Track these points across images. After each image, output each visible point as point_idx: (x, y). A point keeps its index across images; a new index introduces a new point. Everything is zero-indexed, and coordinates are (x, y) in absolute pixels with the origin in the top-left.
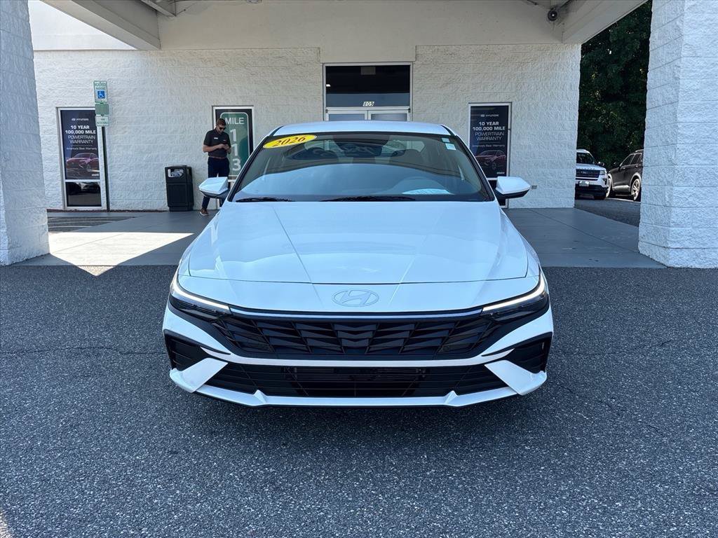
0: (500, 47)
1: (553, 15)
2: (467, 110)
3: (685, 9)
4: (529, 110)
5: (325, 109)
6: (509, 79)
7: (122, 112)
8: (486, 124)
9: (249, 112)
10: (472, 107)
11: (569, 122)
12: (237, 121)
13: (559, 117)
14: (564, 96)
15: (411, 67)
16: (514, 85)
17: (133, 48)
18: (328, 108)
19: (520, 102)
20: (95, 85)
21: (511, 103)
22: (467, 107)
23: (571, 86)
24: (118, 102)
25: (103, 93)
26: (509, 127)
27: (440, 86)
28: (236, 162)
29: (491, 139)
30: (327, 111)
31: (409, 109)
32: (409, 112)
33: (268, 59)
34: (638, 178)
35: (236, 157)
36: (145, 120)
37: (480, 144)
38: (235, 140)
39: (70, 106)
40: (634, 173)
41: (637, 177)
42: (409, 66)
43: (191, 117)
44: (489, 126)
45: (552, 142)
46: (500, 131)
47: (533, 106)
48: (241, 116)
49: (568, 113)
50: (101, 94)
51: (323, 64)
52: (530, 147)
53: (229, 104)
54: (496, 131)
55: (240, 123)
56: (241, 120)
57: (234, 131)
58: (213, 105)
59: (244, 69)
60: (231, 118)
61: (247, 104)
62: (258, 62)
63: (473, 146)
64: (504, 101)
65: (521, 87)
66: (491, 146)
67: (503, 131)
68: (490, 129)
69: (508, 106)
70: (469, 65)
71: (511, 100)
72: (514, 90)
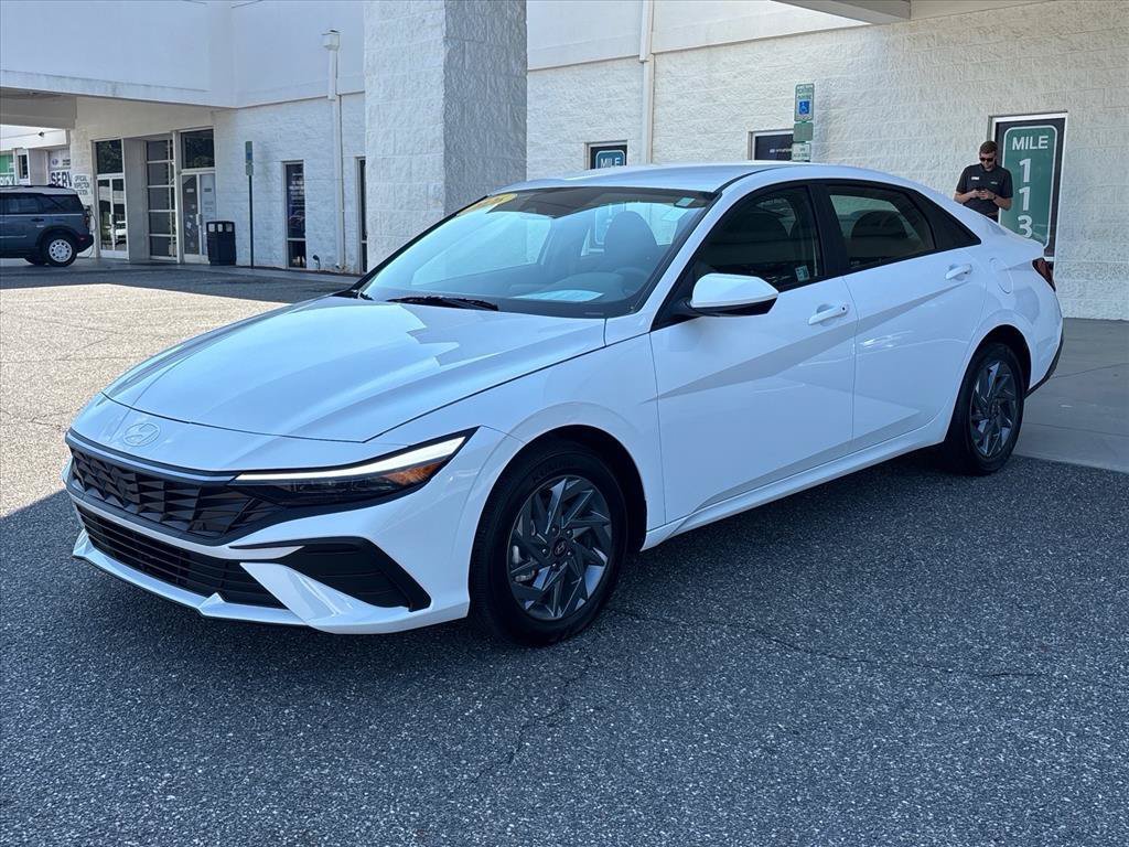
7: (840, 135)
9: (1060, 123)
12: (1035, 143)
17: (861, 23)
20: (797, 91)
24: (836, 117)
25: (807, 104)
28: (1025, 222)
33: (1108, 15)
35: (1026, 213)
36: (875, 148)
38: (1026, 179)
39: (768, 129)
43: (951, 138)
48: (1043, 132)
50: (804, 107)
53: (1020, 112)
55: (1040, 147)
56: (1043, 139)
57: (1026, 163)
58: (991, 114)
59: (1058, 41)
60: (1023, 138)
61: (1055, 110)
62: (1087, 22)
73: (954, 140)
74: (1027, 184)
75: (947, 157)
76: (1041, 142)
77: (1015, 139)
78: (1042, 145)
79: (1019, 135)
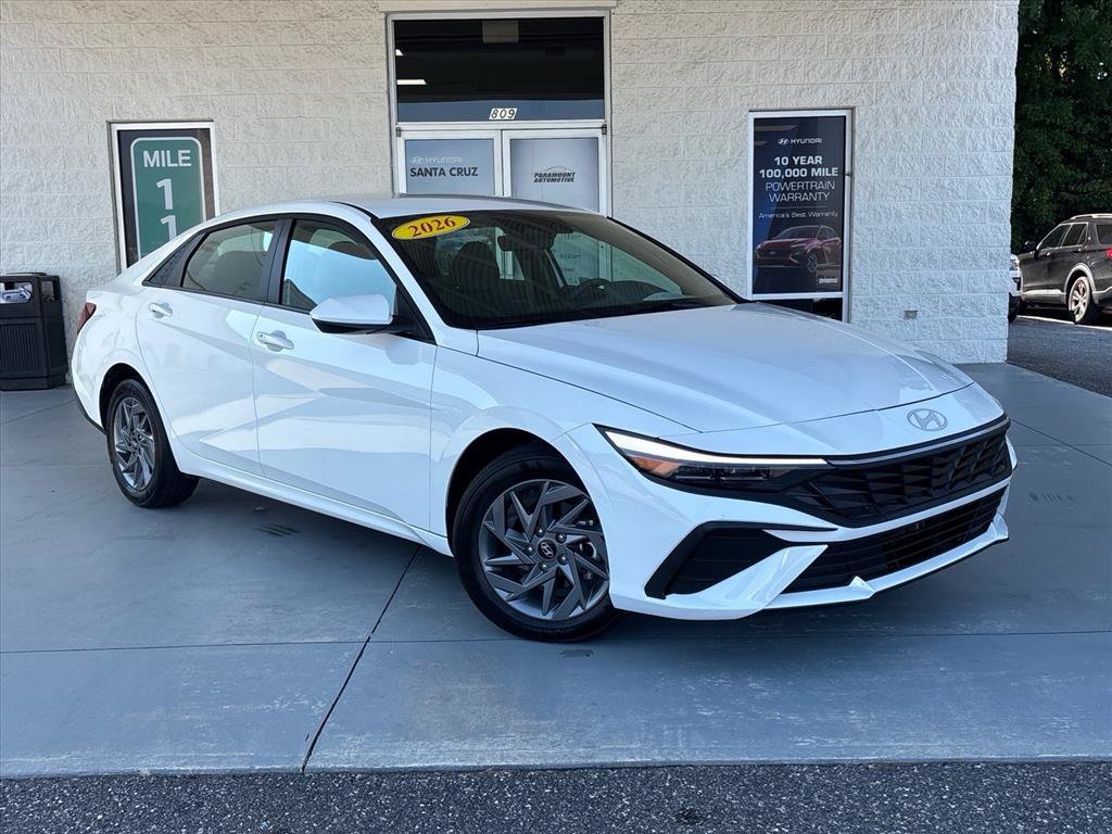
2: (747, 127)
4: (896, 126)
5: (394, 127)
6: (847, 51)
8: (791, 161)
9: (203, 135)
10: (757, 122)
11: (991, 155)
12: (174, 160)
13: (968, 143)
14: (981, 91)
15: (606, 22)
16: (858, 65)
18: (402, 125)
19: (874, 107)
21: (852, 109)
22: (746, 120)
23: (997, 66)
26: (847, 170)
27: (679, 67)
29: (805, 197)
30: (399, 131)
31: (604, 127)
32: (604, 133)
34: (1083, 274)
37: (776, 212)
40: (1074, 265)
41: (1080, 273)
42: (601, 19)
44: (799, 166)
45: (951, 204)
46: (824, 179)
47: (905, 117)
48: (184, 145)
49: (989, 136)
51: (387, 14)
52: (899, 215)
53: (150, 118)
54: (815, 178)
55: (181, 165)
56: (183, 155)
57: (166, 184)
58: (110, 119)
59: (187, 29)
60: (157, 152)
61: (196, 117)
62: (222, 10)
63: (761, 216)
64: (834, 105)
65: (876, 71)
66: (803, 215)
67: (831, 179)
68: (802, 172)
69: (845, 117)
70: (749, 16)
71: (851, 103)
72: (859, 78)
73: (60, 153)
74: (169, 213)
75: (53, 175)
76: (181, 158)
77: (146, 153)
78: (184, 161)
79: (152, 148)
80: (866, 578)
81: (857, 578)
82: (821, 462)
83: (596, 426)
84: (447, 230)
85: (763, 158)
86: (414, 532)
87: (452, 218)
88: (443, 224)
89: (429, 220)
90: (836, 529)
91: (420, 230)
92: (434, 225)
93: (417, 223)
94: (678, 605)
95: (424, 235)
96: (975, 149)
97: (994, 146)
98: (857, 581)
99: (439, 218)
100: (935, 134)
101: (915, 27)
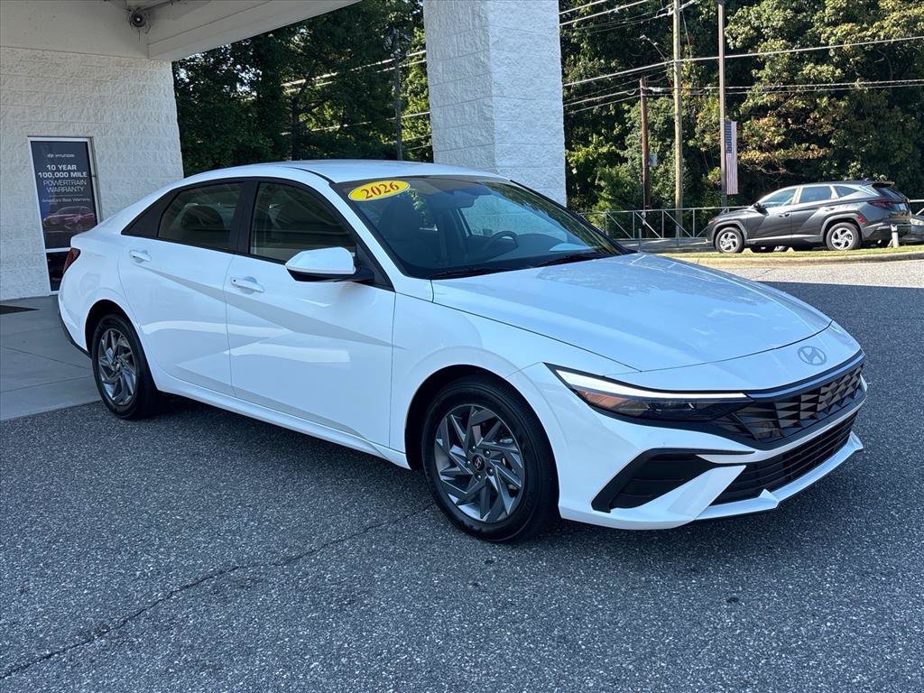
0: (64, 55)
1: (138, 19)
2: (27, 146)
3: (490, 44)
4: (118, 148)
6: (83, 103)
8: (58, 168)
10: (33, 143)
13: (158, 159)
14: (161, 129)
16: (91, 111)
19: (104, 137)
21: (91, 138)
22: (26, 142)
23: (167, 117)
26: (93, 173)
29: (69, 190)
37: (53, 198)
44: (63, 171)
46: (79, 179)
47: (122, 144)
49: (169, 155)
54: (73, 178)
63: (43, 201)
64: (80, 135)
65: (102, 117)
66: (70, 200)
67: (84, 179)
68: (65, 175)
69: (86, 143)
70: (20, 78)
71: (90, 135)
72: (93, 120)
80: (771, 489)
81: (765, 490)
82: (742, 395)
83: (547, 365)
84: (393, 193)
85: (39, 166)
86: (373, 447)
87: (395, 183)
88: (389, 188)
89: (377, 184)
90: (753, 452)
91: (371, 193)
92: (382, 189)
93: (368, 187)
94: (620, 517)
95: (375, 197)
96: (163, 163)
97: (172, 161)
98: (765, 493)
99: (384, 183)
100: (140, 154)
101: (121, 93)
